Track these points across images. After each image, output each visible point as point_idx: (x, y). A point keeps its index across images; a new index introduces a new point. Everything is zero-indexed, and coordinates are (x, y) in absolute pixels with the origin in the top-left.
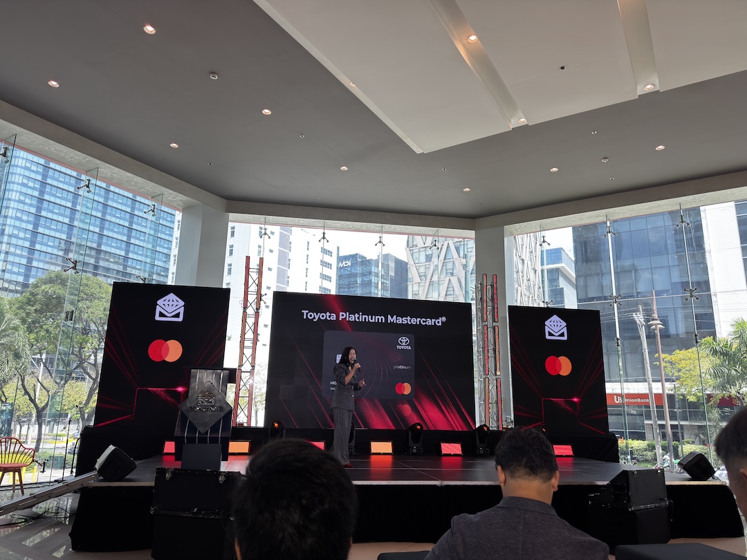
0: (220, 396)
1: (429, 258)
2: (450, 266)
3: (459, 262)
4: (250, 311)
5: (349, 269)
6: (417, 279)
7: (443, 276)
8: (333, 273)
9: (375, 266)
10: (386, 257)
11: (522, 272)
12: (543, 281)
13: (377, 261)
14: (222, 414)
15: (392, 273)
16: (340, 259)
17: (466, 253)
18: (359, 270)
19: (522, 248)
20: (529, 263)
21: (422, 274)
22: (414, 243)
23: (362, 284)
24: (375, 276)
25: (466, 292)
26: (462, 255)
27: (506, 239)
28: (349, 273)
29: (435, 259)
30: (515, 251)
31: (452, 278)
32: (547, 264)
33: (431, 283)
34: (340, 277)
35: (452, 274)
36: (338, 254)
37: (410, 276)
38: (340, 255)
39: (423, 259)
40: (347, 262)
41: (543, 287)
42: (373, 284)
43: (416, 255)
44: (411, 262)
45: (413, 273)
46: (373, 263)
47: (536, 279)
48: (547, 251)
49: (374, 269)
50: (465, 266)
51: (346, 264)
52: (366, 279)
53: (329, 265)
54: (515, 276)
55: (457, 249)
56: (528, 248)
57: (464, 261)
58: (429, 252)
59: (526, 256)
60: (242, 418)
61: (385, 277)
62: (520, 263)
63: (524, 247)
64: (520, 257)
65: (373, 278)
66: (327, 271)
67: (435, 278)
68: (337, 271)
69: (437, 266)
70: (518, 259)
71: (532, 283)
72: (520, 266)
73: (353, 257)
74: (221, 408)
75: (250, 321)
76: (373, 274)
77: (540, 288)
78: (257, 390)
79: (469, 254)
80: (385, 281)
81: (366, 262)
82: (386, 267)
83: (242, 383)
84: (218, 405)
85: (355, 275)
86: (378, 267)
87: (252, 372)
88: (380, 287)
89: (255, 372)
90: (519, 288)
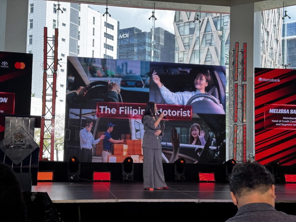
0: (29, 137)
1: (192, 31)
2: (209, 37)
3: (216, 34)
4: (49, 72)
5: (127, 40)
6: (182, 48)
7: (203, 46)
8: (114, 43)
9: (149, 38)
10: (158, 30)
11: (267, 42)
12: (283, 49)
13: (150, 34)
14: (31, 151)
15: (162, 43)
16: (120, 32)
17: (222, 26)
18: (135, 41)
19: (268, 22)
20: (273, 35)
21: (186, 44)
22: (181, 18)
23: (138, 53)
24: (149, 46)
25: (222, 58)
26: (219, 28)
27: (255, 14)
28: (127, 43)
29: (197, 33)
30: (262, 24)
31: (210, 48)
32: (287, 36)
33: (194, 51)
34: (120, 46)
35: (211, 44)
36: (118, 28)
37: (177, 46)
38: (120, 29)
39: (187, 32)
40: (126, 34)
41: (283, 54)
42: (147, 53)
43: (182, 29)
44: (178, 35)
45: (179, 43)
46: (147, 35)
47: (277, 48)
48: (288, 24)
49: (147, 40)
50: (221, 37)
51: (125, 36)
52: (141, 48)
53: (111, 37)
54: (261, 46)
55: (215, 24)
56: (272, 22)
57: (220, 33)
58: (192, 26)
59: (271, 28)
60: (46, 155)
61: (157, 47)
62: (265, 34)
63: (270, 21)
64: (266, 29)
65: (147, 47)
66: (110, 42)
67: (197, 48)
68: (118, 42)
69: (199, 37)
70: (264, 31)
71: (274, 51)
72: (266, 37)
73: (131, 30)
74: (30, 147)
75: (50, 80)
76: (147, 44)
77: (280, 55)
78: (57, 135)
79: (225, 28)
80: (156, 50)
81: (141, 35)
82: (157, 38)
83: (45, 129)
84: (28, 144)
85: (133, 45)
86: (151, 38)
87: (53, 120)
88: (153, 55)
89: (55, 120)
90: (264, 56)
